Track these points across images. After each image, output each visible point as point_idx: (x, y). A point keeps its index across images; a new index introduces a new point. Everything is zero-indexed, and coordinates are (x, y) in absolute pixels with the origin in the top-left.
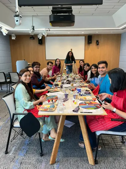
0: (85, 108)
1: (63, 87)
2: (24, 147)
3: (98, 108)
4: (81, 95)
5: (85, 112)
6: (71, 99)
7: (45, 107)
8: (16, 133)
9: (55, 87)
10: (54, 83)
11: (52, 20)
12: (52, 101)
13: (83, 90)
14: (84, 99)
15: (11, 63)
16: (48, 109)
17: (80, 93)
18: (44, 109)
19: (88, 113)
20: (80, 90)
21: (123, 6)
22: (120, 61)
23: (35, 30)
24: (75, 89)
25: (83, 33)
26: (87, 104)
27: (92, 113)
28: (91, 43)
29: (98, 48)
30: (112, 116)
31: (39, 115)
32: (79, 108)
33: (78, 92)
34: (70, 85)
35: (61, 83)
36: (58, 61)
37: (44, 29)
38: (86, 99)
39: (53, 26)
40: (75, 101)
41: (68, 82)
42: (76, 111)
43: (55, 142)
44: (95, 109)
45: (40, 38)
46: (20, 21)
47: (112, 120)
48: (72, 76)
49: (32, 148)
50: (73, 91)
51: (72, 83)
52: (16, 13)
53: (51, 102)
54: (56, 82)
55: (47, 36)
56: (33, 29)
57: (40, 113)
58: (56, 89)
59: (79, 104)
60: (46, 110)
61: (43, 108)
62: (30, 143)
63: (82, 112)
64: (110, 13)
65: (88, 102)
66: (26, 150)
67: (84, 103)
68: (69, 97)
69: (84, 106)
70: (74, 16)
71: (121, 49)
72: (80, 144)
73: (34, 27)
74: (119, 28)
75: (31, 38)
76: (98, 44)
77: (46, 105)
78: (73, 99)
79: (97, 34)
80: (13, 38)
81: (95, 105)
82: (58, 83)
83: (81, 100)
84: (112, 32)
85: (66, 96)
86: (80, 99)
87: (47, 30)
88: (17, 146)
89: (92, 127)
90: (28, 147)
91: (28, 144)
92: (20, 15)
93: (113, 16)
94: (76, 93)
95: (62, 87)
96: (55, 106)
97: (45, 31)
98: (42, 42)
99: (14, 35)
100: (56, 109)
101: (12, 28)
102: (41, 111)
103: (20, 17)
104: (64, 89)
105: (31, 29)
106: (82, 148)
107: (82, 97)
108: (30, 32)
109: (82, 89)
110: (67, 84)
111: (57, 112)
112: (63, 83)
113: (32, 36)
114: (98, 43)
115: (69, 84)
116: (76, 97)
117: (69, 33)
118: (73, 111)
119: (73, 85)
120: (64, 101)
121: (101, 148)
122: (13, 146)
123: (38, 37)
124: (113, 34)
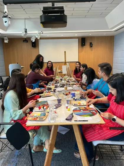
0: (80, 115)
1: (56, 91)
2: (13, 160)
3: (93, 114)
4: (76, 100)
5: (79, 121)
6: (64, 104)
7: (35, 115)
8: (4, 144)
9: (48, 91)
10: (47, 87)
11: (43, 21)
12: (43, 107)
13: (78, 93)
14: (78, 105)
15: (4, 67)
16: (38, 118)
17: (74, 97)
18: (33, 118)
19: (83, 121)
20: (74, 94)
21: (116, 7)
22: (114, 62)
23: (28, 32)
24: (69, 92)
25: (76, 35)
26: (82, 111)
27: (87, 121)
28: (84, 45)
29: (92, 50)
30: (110, 124)
31: (26, 125)
32: (73, 116)
33: (72, 96)
34: (63, 89)
35: (54, 86)
36: (49, 64)
37: (37, 32)
38: (80, 104)
39: (44, 27)
40: (68, 107)
41: (61, 85)
42: (69, 120)
43: (47, 155)
44: (91, 116)
45: (34, 41)
46: (8, 22)
47: (110, 129)
48: (66, 79)
49: (22, 160)
50: (66, 95)
51: (66, 86)
52: (4, 13)
53: (42, 109)
54: (49, 85)
55: (41, 38)
56: (26, 32)
57: (29, 123)
58: (48, 94)
59: (73, 111)
60: (35, 119)
61: (32, 116)
62: (20, 155)
63: (76, 121)
64: (103, 15)
65: (83, 108)
66: (16, 163)
67: (79, 109)
68: (62, 102)
69: (78, 112)
70: (66, 16)
71: (114, 51)
72: (75, 154)
73: (26, 30)
74: (112, 29)
75: (24, 41)
76: (91, 47)
77: (36, 112)
78: (67, 105)
79: (90, 36)
80: (6, 41)
81: (90, 111)
82: (51, 87)
83: (75, 105)
84: (105, 34)
85: (59, 101)
86: (73, 104)
87: (40, 33)
88: (5, 158)
89: (87, 136)
90: (18, 159)
91: (18, 155)
92: (9, 16)
93: (106, 17)
94: (70, 97)
95: (54, 91)
96: (47, 114)
97: (38, 34)
98: (35, 45)
99: (7, 38)
100: (46, 118)
101: (4, 31)
102: (30, 120)
103: (9, 17)
104: (57, 93)
105: (24, 31)
106: (78, 159)
107: (77, 102)
108: (23, 35)
109: (76, 92)
110: (61, 87)
111: (48, 121)
112: (56, 87)
113: (25, 39)
114: (91, 45)
115: (63, 87)
116: (69, 103)
117: (62, 35)
118: (66, 119)
119: (66, 88)
120: (56, 108)
121: (98, 158)
122: (2, 159)
123: (32, 40)
124: (106, 36)
